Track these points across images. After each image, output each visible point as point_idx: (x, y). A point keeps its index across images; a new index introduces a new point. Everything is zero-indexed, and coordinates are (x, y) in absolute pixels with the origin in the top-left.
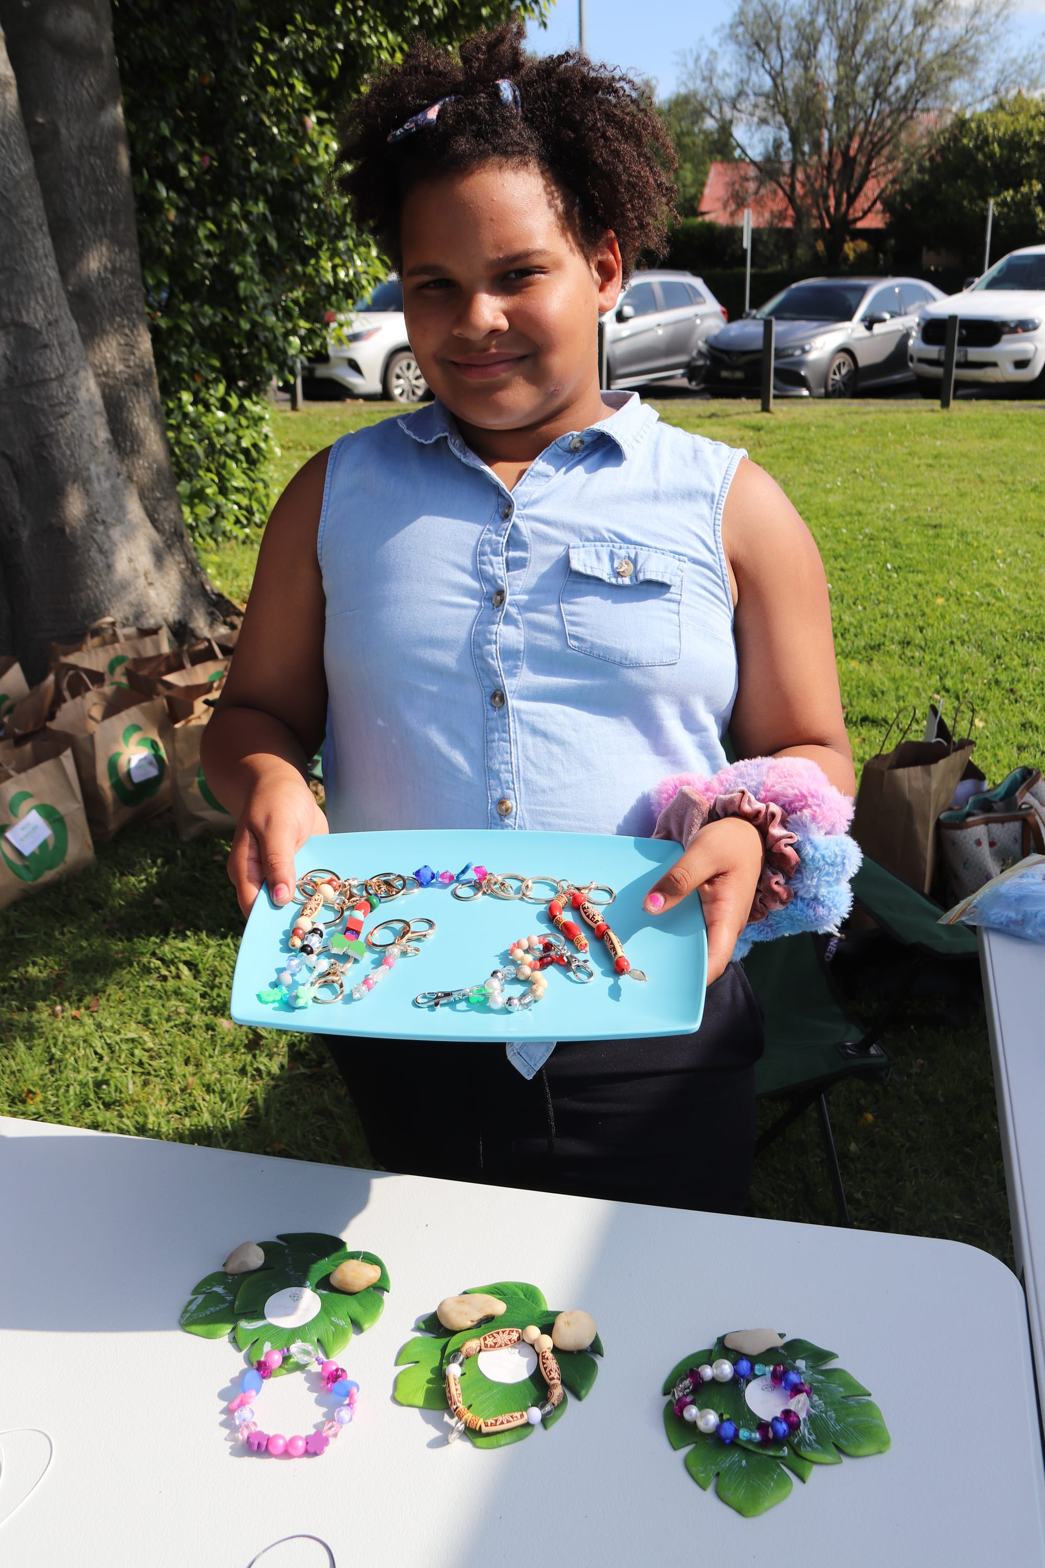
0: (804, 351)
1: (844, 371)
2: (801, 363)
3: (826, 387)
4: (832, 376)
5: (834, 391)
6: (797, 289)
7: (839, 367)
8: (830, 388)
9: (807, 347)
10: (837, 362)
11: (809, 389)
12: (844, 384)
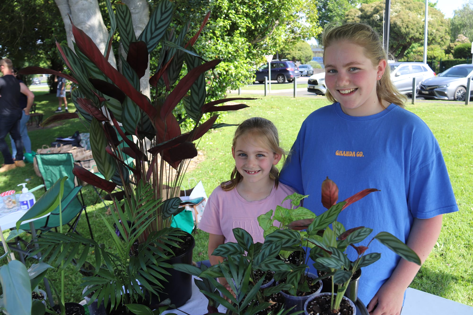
0: (447, 86)
1: (461, 92)
2: (445, 90)
3: (454, 97)
4: (457, 93)
5: (458, 98)
6: (455, 68)
7: (460, 91)
8: (456, 97)
9: (448, 85)
10: (459, 89)
11: (448, 97)
12: (462, 96)
